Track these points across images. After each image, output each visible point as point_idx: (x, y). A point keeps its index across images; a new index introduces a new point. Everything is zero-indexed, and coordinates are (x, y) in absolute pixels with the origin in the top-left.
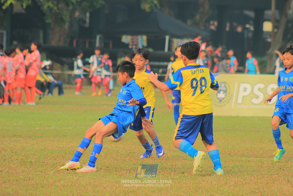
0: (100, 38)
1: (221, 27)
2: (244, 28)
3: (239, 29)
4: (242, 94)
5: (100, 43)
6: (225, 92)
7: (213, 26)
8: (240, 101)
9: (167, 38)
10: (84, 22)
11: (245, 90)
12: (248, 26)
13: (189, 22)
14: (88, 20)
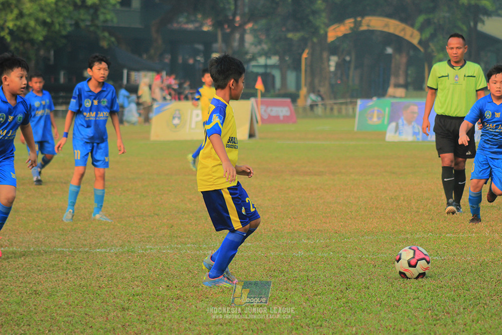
0: (64, 74)
1: (174, 60)
2: (196, 61)
3: (191, 61)
4: (195, 119)
5: (64, 78)
6: (179, 118)
7: (167, 59)
8: (193, 125)
9: (125, 72)
10: (49, 60)
11: (197, 115)
12: (199, 58)
13: (145, 56)
14: (52, 58)
